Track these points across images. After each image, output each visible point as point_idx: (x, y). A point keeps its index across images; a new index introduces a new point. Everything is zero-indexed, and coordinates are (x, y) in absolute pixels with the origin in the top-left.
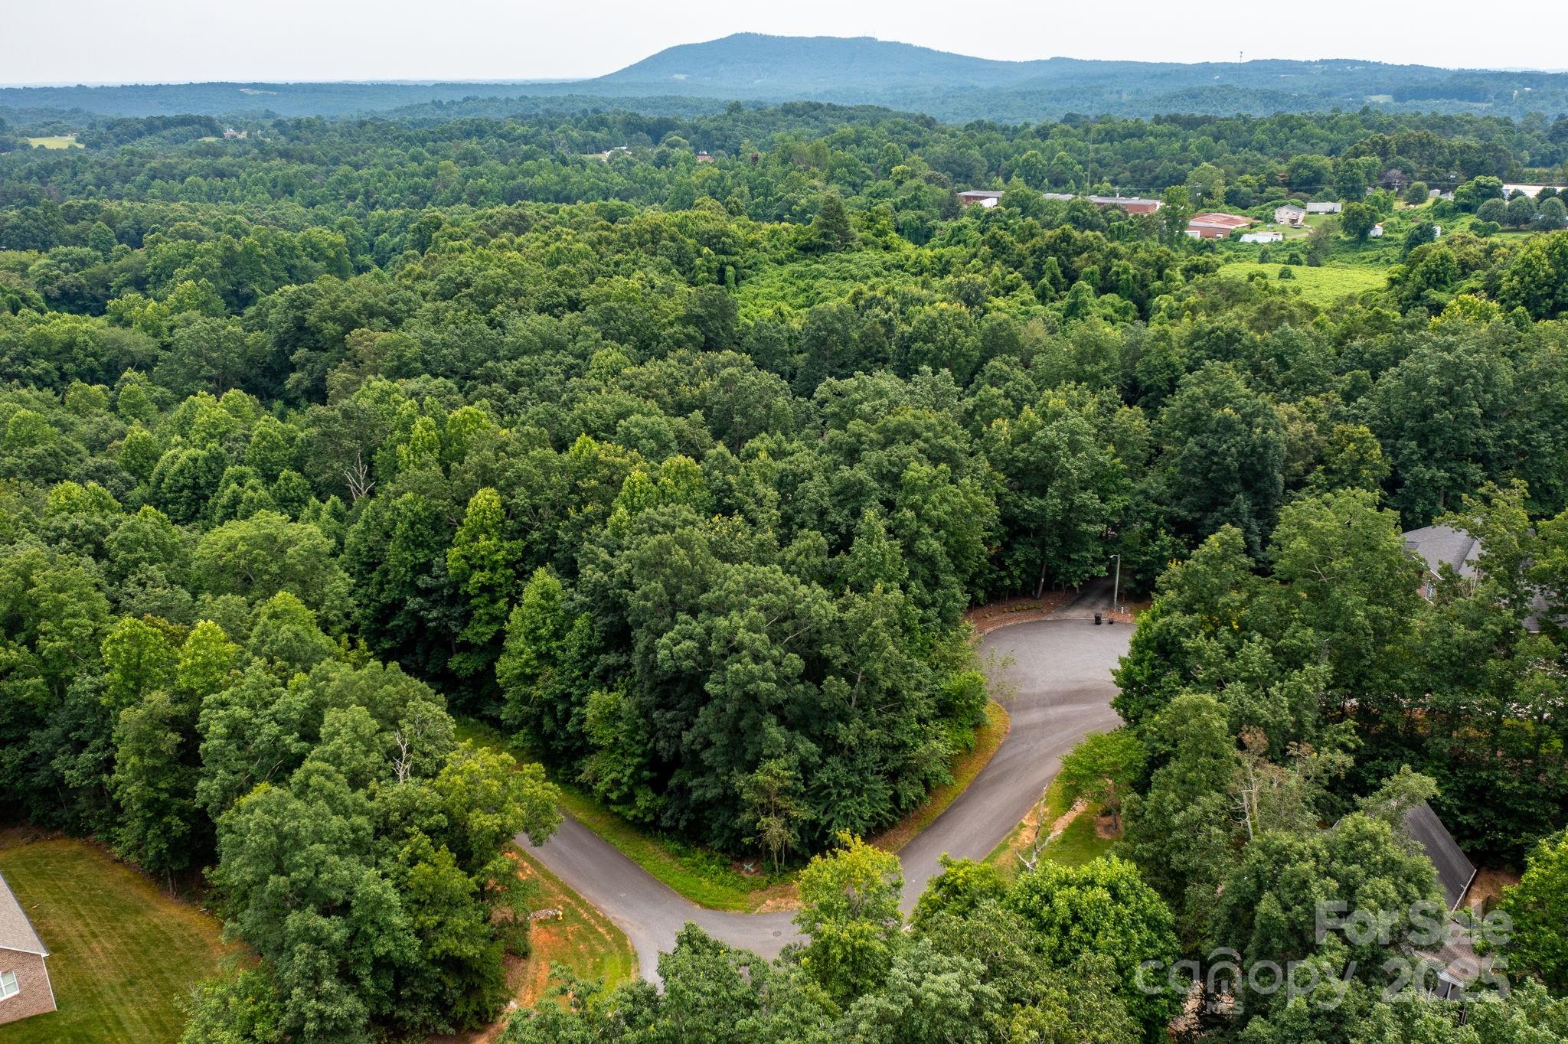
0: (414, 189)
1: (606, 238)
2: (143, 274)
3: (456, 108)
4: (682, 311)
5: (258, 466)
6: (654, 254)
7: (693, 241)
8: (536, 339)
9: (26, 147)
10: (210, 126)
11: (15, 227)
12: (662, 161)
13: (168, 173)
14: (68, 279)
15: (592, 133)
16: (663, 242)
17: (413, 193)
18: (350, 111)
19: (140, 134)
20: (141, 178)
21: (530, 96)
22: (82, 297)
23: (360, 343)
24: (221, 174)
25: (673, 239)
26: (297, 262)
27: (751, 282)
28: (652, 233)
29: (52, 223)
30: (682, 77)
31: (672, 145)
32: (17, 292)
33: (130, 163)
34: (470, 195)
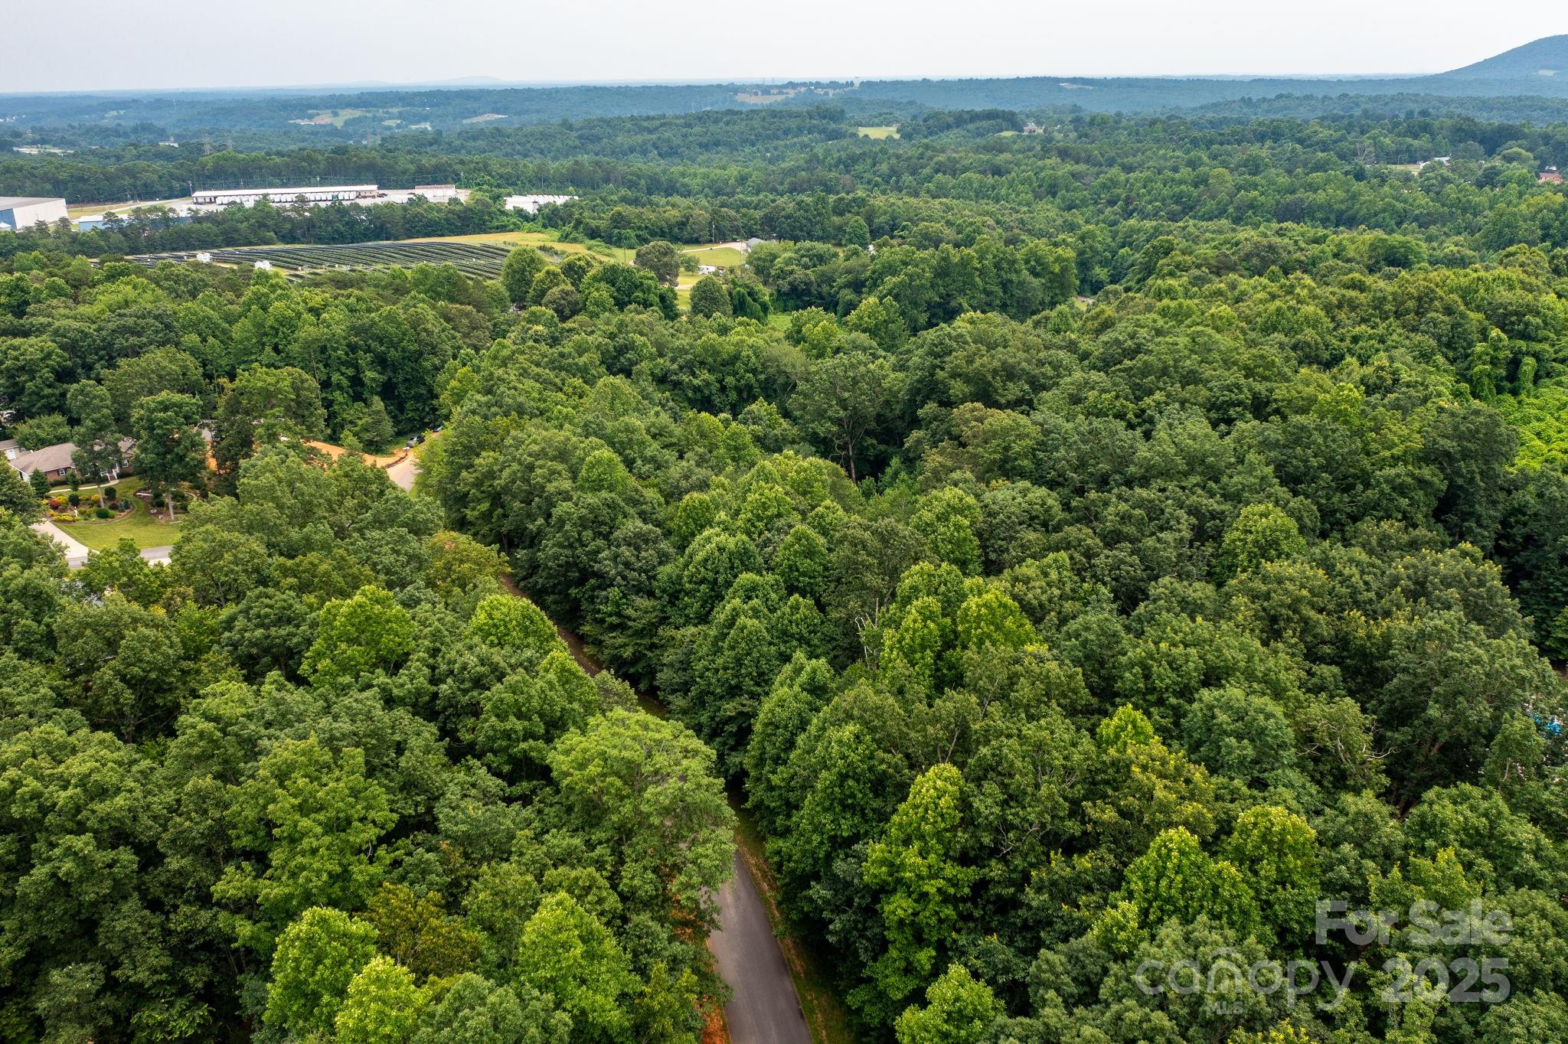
0: (1178, 199)
1: (1351, 301)
2: (863, 277)
3: (1265, 106)
4: (1417, 443)
5: (782, 574)
6: (1415, 329)
7: (1481, 316)
8: (1178, 460)
9: (854, 135)
10: (1011, 120)
11: (788, 217)
12: (1489, 179)
13: (952, 169)
14: (800, 274)
15: (1409, 140)
16: (1434, 315)
17: (1176, 203)
18: (1151, 107)
19: (949, 127)
20: (927, 171)
21: (1351, 94)
22: (809, 294)
23: (966, 422)
24: (997, 171)
25: (1449, 311)
26: (1014, 277)
27: (1559, 384)
28: (1419, 299)
29: (819, 214)
30: (1549, 73)
31: (1509, 159)
32: (746, 286)
33: (921, 156)
34: (1238, 209)
